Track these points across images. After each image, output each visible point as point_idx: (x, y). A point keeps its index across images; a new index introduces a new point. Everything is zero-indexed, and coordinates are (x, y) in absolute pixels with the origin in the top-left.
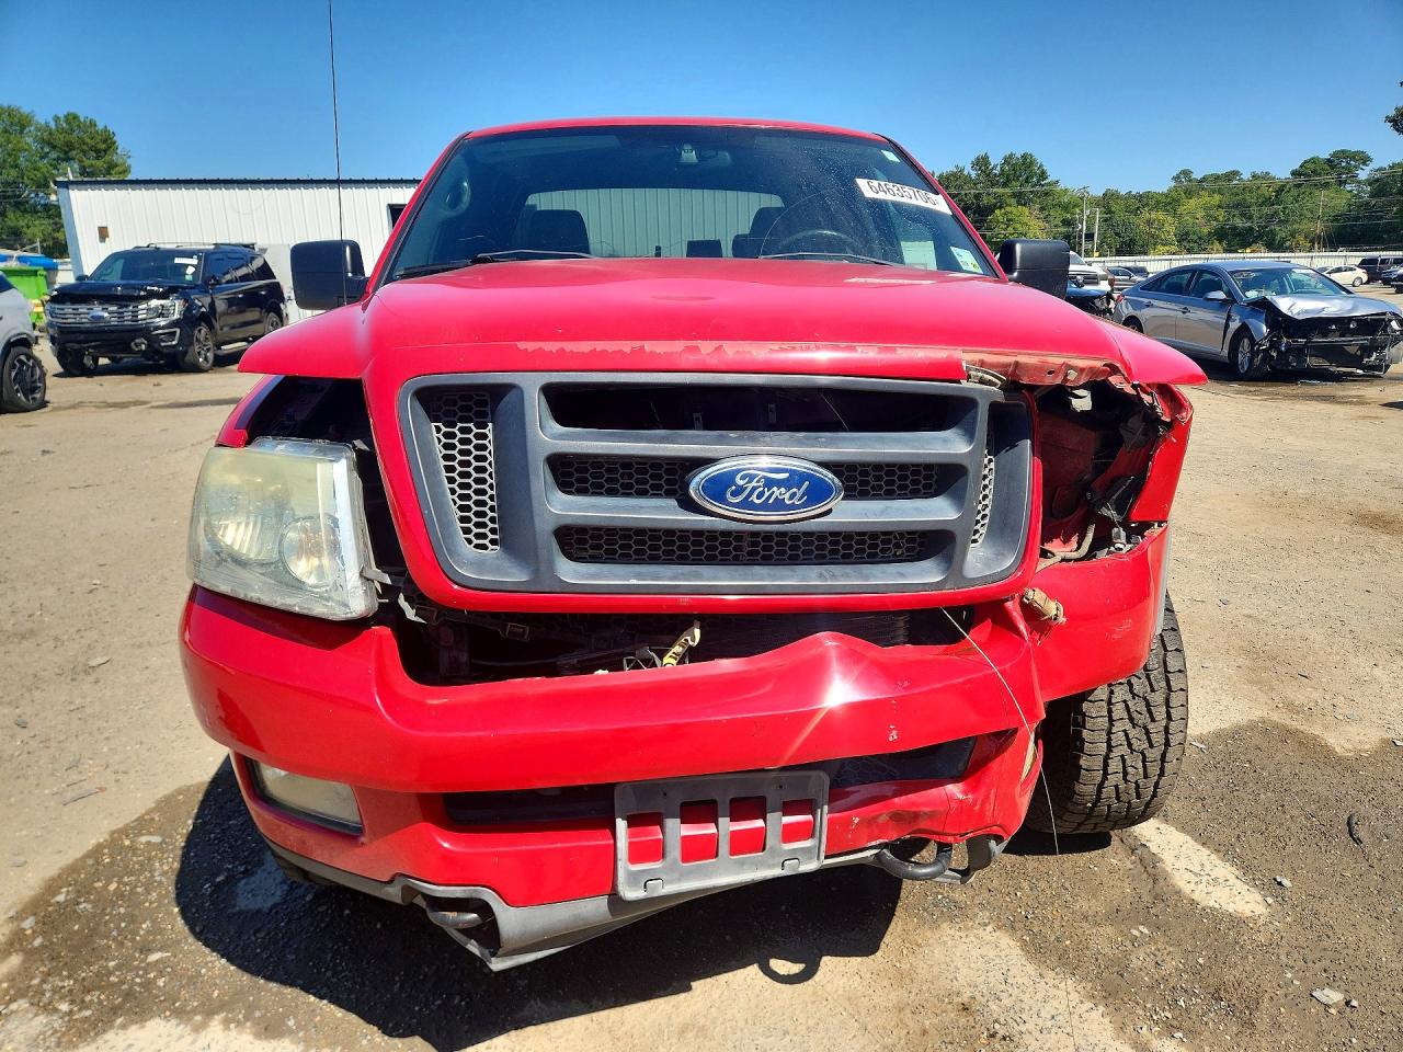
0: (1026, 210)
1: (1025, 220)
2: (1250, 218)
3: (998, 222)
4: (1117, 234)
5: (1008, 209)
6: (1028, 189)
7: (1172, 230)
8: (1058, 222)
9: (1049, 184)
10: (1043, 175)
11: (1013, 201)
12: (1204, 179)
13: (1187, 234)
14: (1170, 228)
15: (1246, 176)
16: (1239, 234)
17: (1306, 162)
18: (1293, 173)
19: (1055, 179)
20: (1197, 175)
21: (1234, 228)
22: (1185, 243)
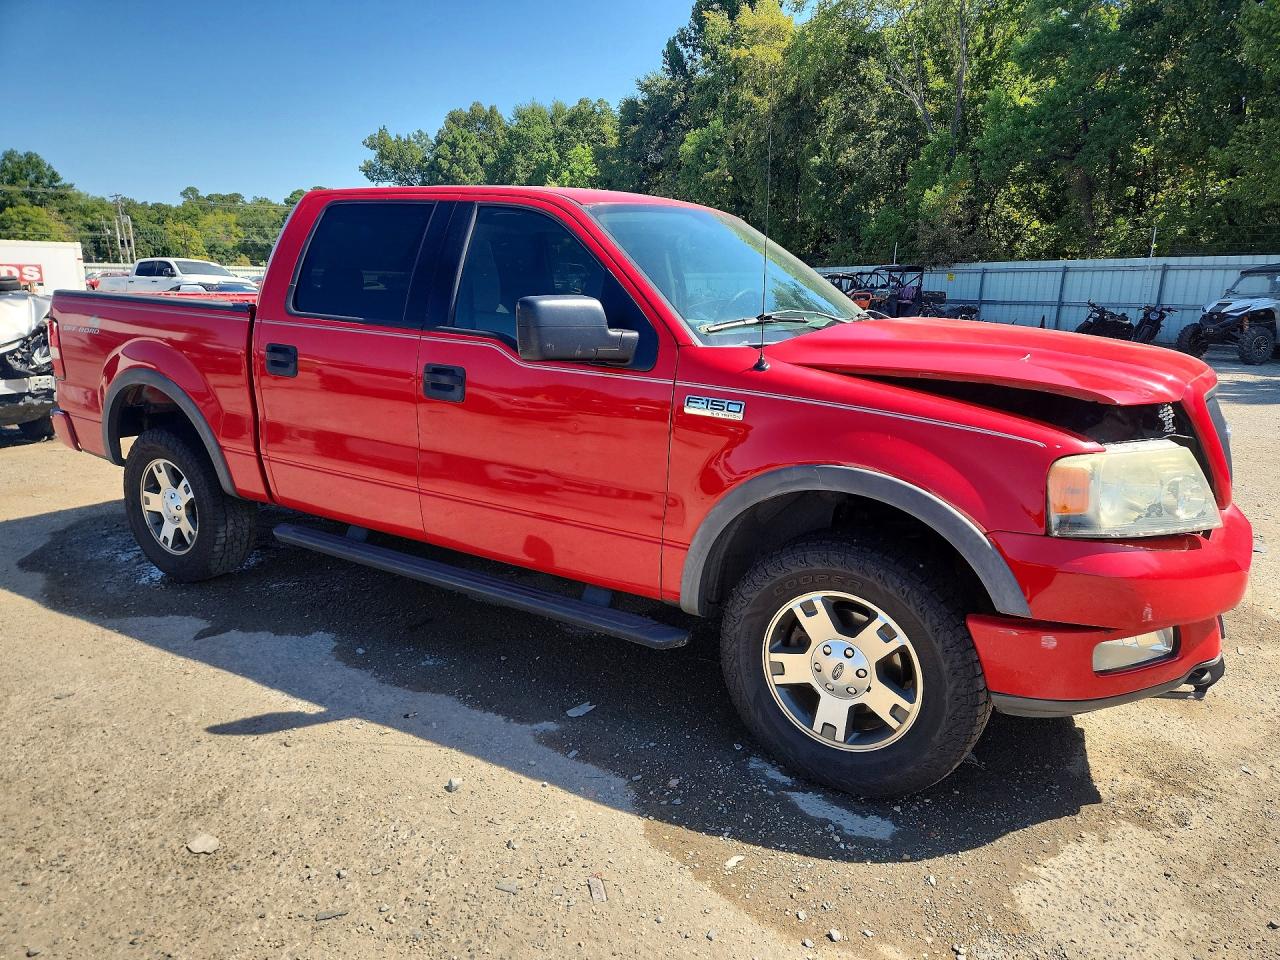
0: (42, 210)
1: (45, 220)
2: (266, 237)
3: (12, 220)
4: (148, 242)
5: (21, 208)
6: (40, 190)
7: (201, 242)
8: (78, 224)
9: (63, 187)
10: (54, 177)
11: (26, 201)
12: (210, 198)
13: (214, 246)
14: (198, 241)
15: (248, 199)
16: (260, 250)
17: (294, 193)
18: (286, 201)
19: (69, 182)
20: (204, 193)
21: (254, 244)
22: (214, 254)
